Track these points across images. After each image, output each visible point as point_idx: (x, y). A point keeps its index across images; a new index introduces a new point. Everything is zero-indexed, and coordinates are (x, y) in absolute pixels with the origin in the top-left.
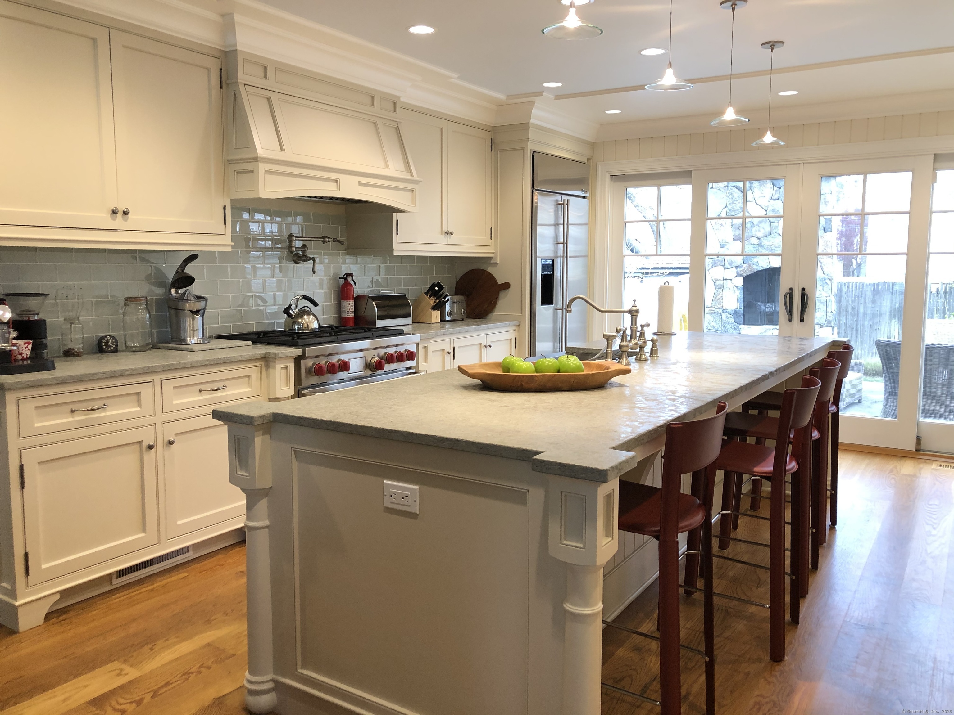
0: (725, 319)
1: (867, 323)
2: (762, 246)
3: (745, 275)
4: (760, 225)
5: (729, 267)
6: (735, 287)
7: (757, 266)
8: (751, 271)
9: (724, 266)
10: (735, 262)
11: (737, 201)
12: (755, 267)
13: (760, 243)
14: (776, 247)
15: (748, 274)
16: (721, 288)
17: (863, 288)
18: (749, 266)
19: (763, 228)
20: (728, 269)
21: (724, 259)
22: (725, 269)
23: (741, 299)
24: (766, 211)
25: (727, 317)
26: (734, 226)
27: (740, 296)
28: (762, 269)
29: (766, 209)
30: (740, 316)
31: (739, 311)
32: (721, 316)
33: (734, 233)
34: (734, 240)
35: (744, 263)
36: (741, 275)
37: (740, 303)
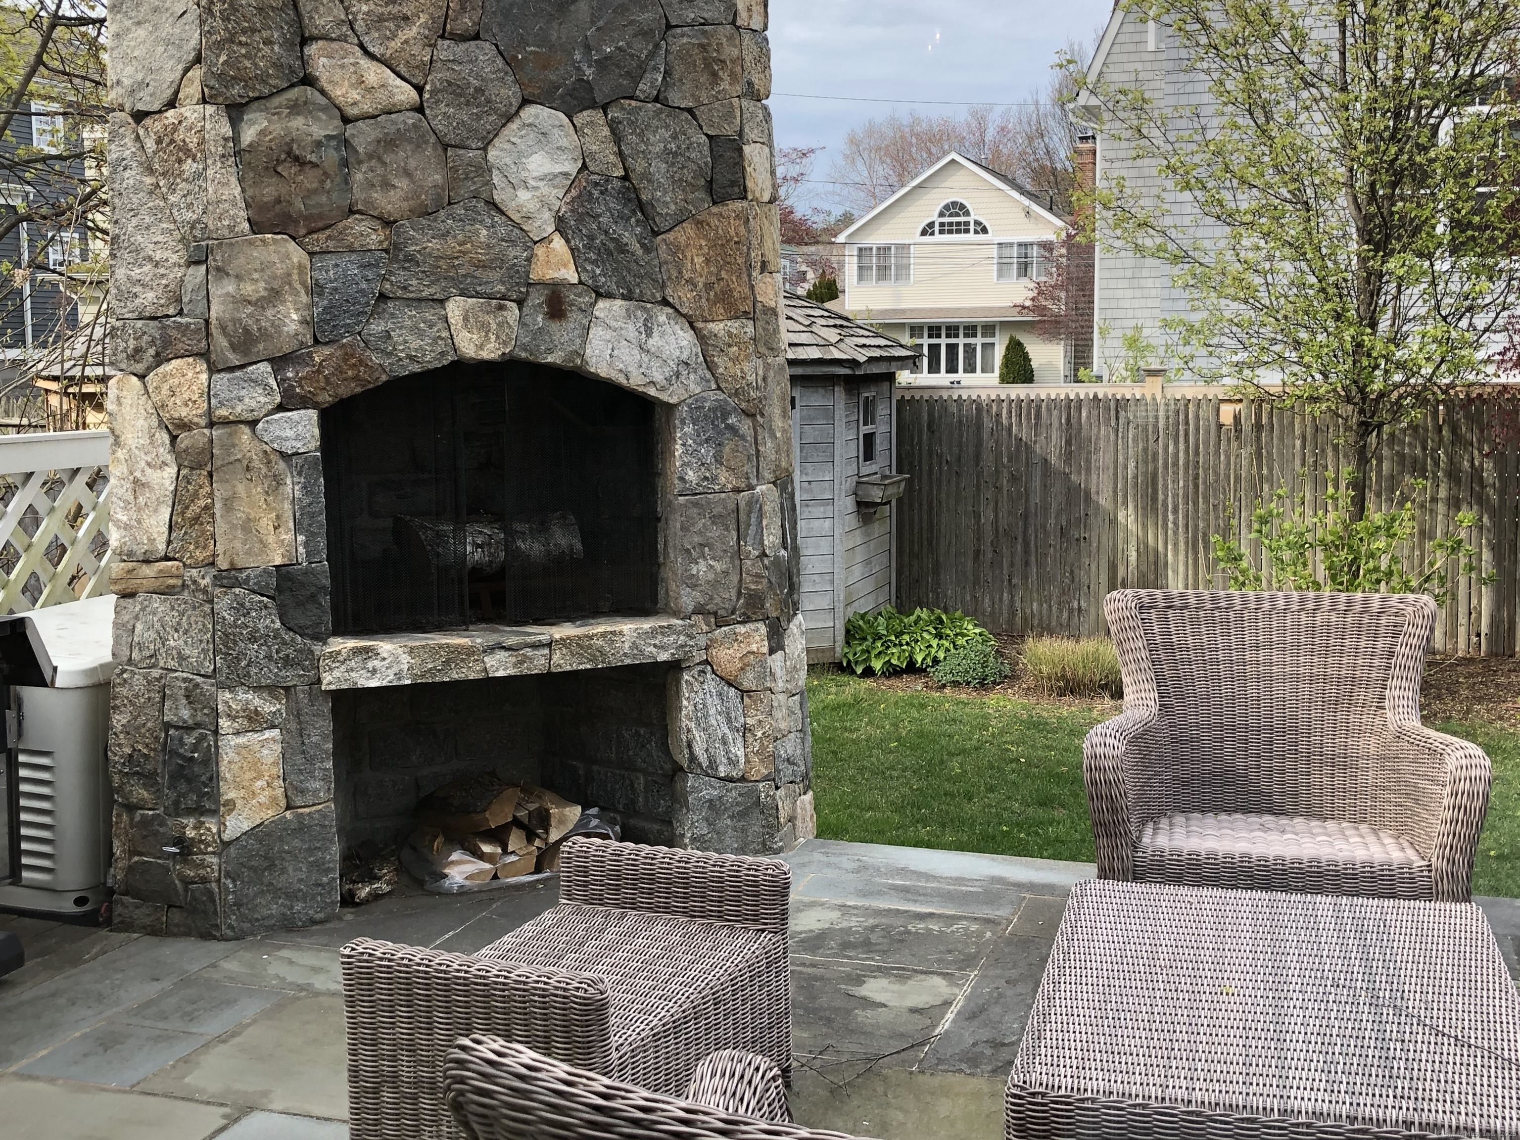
0: (230, 619)
1: (1052, 521)
2: (410, 258)
3: (325, 398)
4: (387, 159)
5: (234, 359)
6: (274, 457)
7: (390, 355)
8: (356, 378)
9: (204, 355)
10: (264, 334)
11: (254, 31)
12: (375, 359)
13: (397, 247)
14: (481, 265)
15: (344, 391)
16: (200, 467)
18: (346, 357)
19: (408, 174)
20: (231, 369)
21: (207, 322)
22: (213, 370)
23: (312, 516)
24: (420, 89)
25: (240, 608)
26: (247, 157)
27: (306, 501)
28: (416, 368)
29: (418, 79)
30: (313, 598)
31: (306, 572)
32: (211, 602)
33: (250, 192)
34: (256, 227)
35: (316, 341)
36: (304, 403)
37: (311, 537)
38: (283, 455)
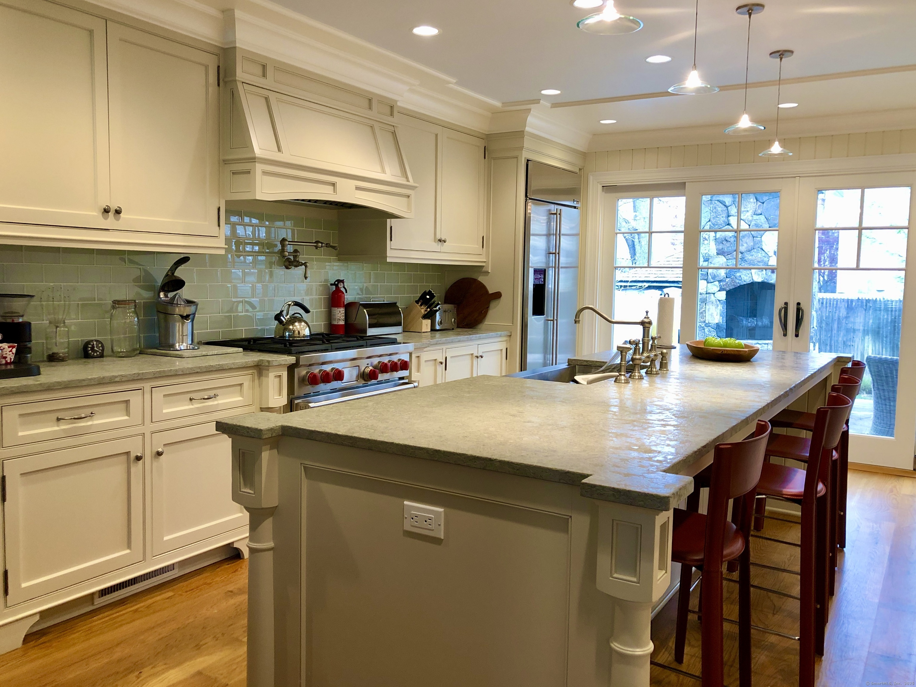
0: (708, 333)
1: (840, 339)
2: (745, 260)
3: (728, 289)
4: (743, 240)
5: (712, 281)
6: (717, 301)
7: (740, 280)
8: (734, 285)
9: (706, 280)
10: (718, 276)
11: (720, 215)
12: (737, 281)
13: (743, 258)
14: (759, 262)
15: (731, 288)
16: (704, 302)
17: (837, 304)
18: (732, 281)
19: (747, 243)
20: (711, 283)
21: (707, 273)
22: (708, 283)
23: (723, 313)
24: (749, 225)
25: (710, 331)
26: (717, 240)
27: (723, 310)
28: (745, 283)
29: (749, 224)
30: (723, 330)
31: (722, 325)
32: (704, 330)
33: (717, 247)
34: (718, 254)
35: (727, 277)
36: (723, 290)
37: (723, 317)
38: (719, 301)
